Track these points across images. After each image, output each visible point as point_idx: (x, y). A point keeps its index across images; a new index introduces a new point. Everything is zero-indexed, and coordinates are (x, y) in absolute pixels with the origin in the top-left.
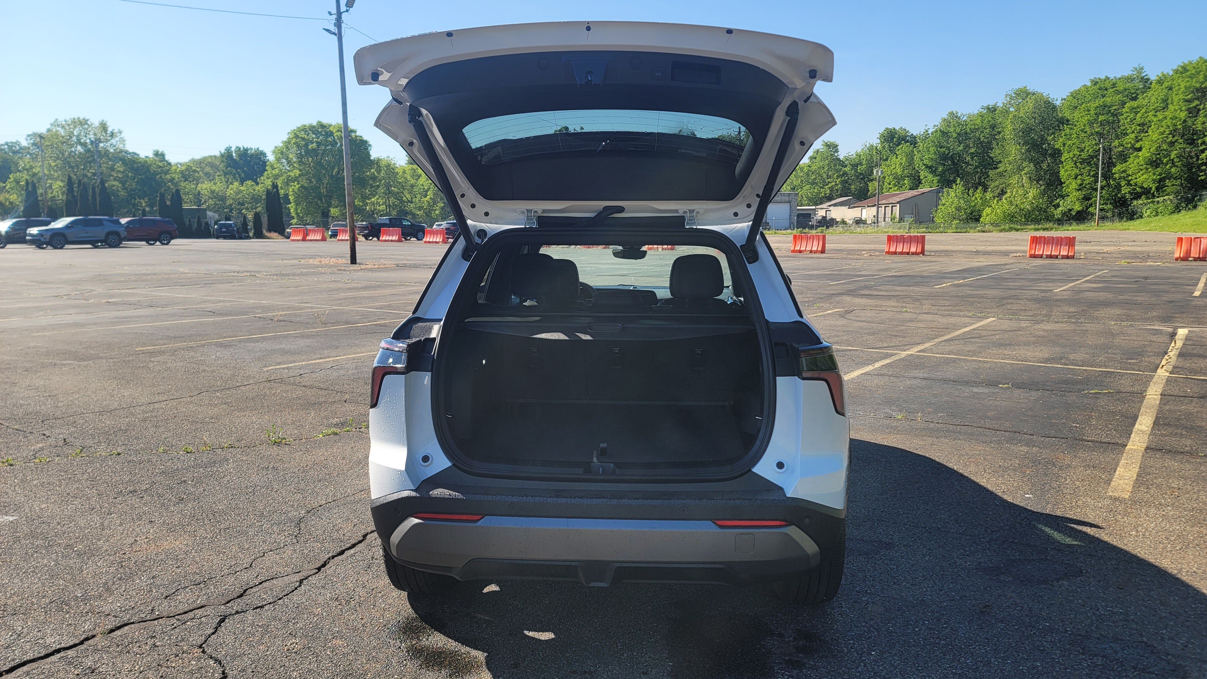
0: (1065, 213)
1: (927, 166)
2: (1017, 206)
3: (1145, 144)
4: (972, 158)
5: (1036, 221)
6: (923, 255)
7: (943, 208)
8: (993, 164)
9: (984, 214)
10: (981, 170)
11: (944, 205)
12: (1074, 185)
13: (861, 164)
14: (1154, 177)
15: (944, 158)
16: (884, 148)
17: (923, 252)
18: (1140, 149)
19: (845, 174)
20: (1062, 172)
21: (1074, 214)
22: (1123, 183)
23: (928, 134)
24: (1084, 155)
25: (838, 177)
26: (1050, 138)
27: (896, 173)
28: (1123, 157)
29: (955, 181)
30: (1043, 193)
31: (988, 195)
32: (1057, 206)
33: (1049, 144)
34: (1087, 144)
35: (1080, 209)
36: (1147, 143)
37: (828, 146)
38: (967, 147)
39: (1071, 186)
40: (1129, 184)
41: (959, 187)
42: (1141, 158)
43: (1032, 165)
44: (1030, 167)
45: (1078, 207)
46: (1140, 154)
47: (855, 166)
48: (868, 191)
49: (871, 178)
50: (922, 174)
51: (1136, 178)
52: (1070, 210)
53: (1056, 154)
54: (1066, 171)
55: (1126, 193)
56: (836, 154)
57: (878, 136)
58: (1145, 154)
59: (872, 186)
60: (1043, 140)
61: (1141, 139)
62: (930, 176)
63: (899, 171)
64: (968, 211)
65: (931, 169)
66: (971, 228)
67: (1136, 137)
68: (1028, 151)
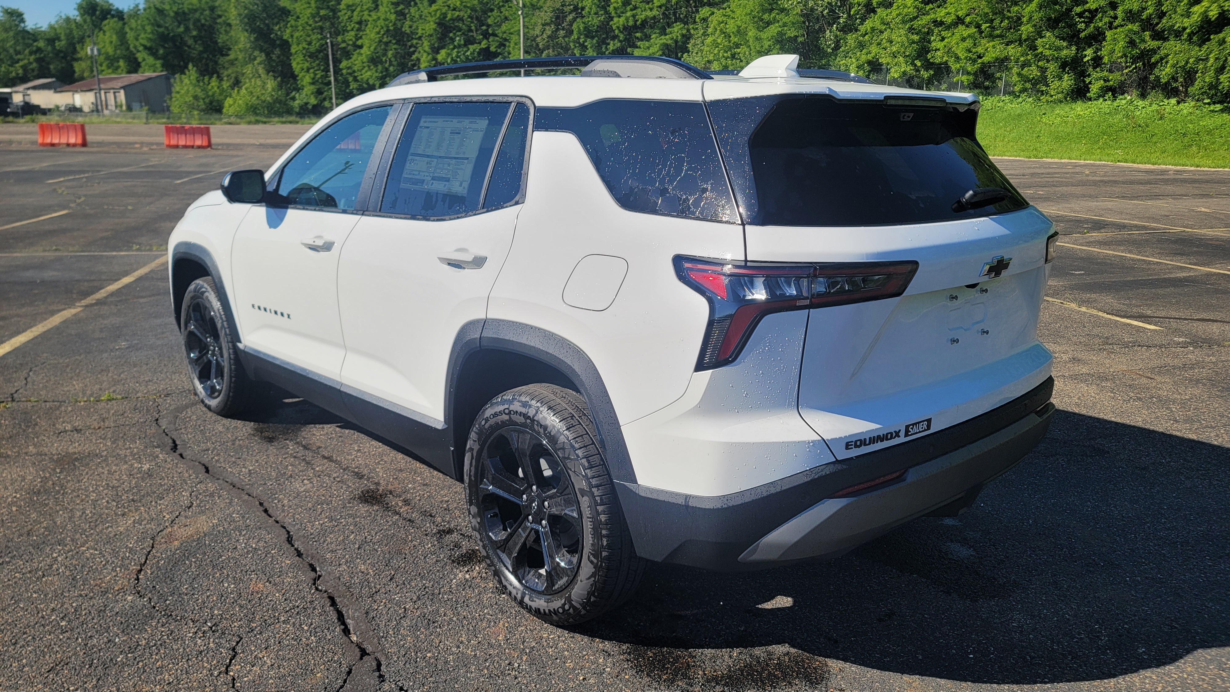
0: (302, 106)
1: (146, 48)
2: (258, 97)
3: (365, 41)
4: (196, 42)
5: (278, 114)
6: (212, 148)
7: (178, 96)
8: (223, 51)
9: (226, 104)
10: (208, 55)
11: (178, 92)
12: (308, 79)
13: (59, 39)
14: (377, 74)
15: (163, 38)
16: (85, 21)
17: (209, 145)
18: (361, 47)
19: (39, 50)
20: (294, 65)
21: (310, 107)
22: (351, 79)
23: (139, 10)
24: (312, 49)
25: (31, 53)
26: (277, 28)
27: (107, 53)
28: (347, 55)
29: (186, 67)
30: (280, 86)
31: (225, 85)
32: (294, 99)
33: (276, 34)
34: (314, 37)
35: (315, 103)
36: (367, 41)
37: (9, 13)
38: (187, 29)
39: (305, 79)
40: (355, 79)
41: (192, 72)
42: (364, 56)
43: (263, 55)
44: (261, 57)
45: (313, 101)
46: (362, 51)
47: (51, 41)
48: (74, 72)
49: (75, 56)
50: (140, 56)
51: (361, 75)
52: (307, 104)
53: (285, 45)
54: (298, 63)
55: (353, 89)
56: (22, 25)
57: (76, 6)
58: (365, 51)
59: (78, 67)
60: (271, 31)
61: (361, 38)
62: (151, 60)
63: (110, 50)
64: (207, 101)
65: (152, 51)
66: (216, 119)
67: (356, 35)
68: (256, 39)
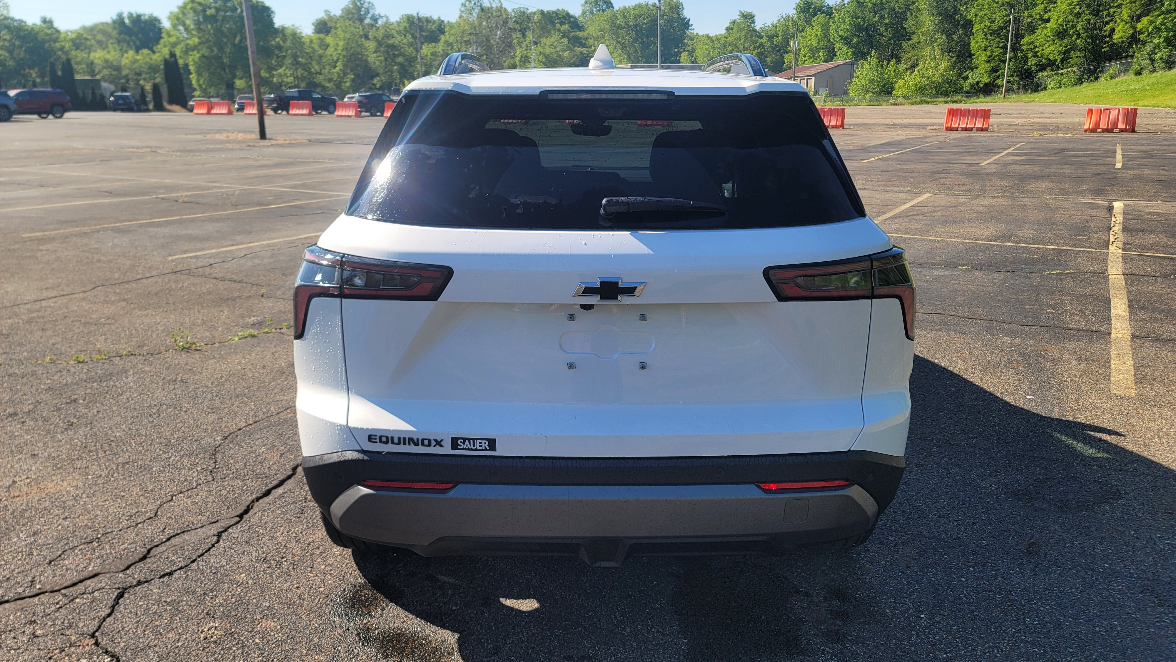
0: (974, 85)
1: (842, 38)
2: (928, 78)
3: (1054, 15)
4: (887, 30)
5: (946, 94)
6: (843, 128)
7: (857, 80)
8: (906, 35)
9: (897, 86)
10: (895, 42)
11: (858, 77)
12: (983, 57)
13: (777, 35)
14: (1061, 48)
15: (859, 28)
16: (800, 18)
17: (842, 126)
18: (1048, 21)
19: (761, 45)
20: (973, 44)
21: (982, 86)
22: (1030, 55)
23: (844, 4)
24: (995, 26)
25: (754, 49)
26: (962, 8)
27: (811, 45)
28: (1032, 29)
29: (869, 53)
30: (954, 65)
31: (902, 67)
32: (966, 78)
33: (961, 15)
34: (998, 14)
35: (988, 81)
36: (1055, 14)
37: (745, 16)
38: (882, 17)
39: (981, 58)
40: (1035, 55)
41: (873, 59)
42: (1049, 30)
43: (944, 36)
44: (942, 39)
45: (985, 79)
46: (1048, 25)
47: (771, 37)
48: (784, 63)
49: (787, 49)
50: (837, 46)
51: (1043, 50)
52: (978, 82)
53: (968, 25)
54: (977, 42)
55: (1032, 65)
56: (753, 25)
57: (795, 6)
58: (1052, 25)
59: (789, 58)
60: (956, 10)
61: (1050, 10)
62: (845, 48)
63: (814, 43)
64: (881, 84)
65: (846, 40)
66: (884, 101)
67: (1045, 8)
68: (941, 22)
